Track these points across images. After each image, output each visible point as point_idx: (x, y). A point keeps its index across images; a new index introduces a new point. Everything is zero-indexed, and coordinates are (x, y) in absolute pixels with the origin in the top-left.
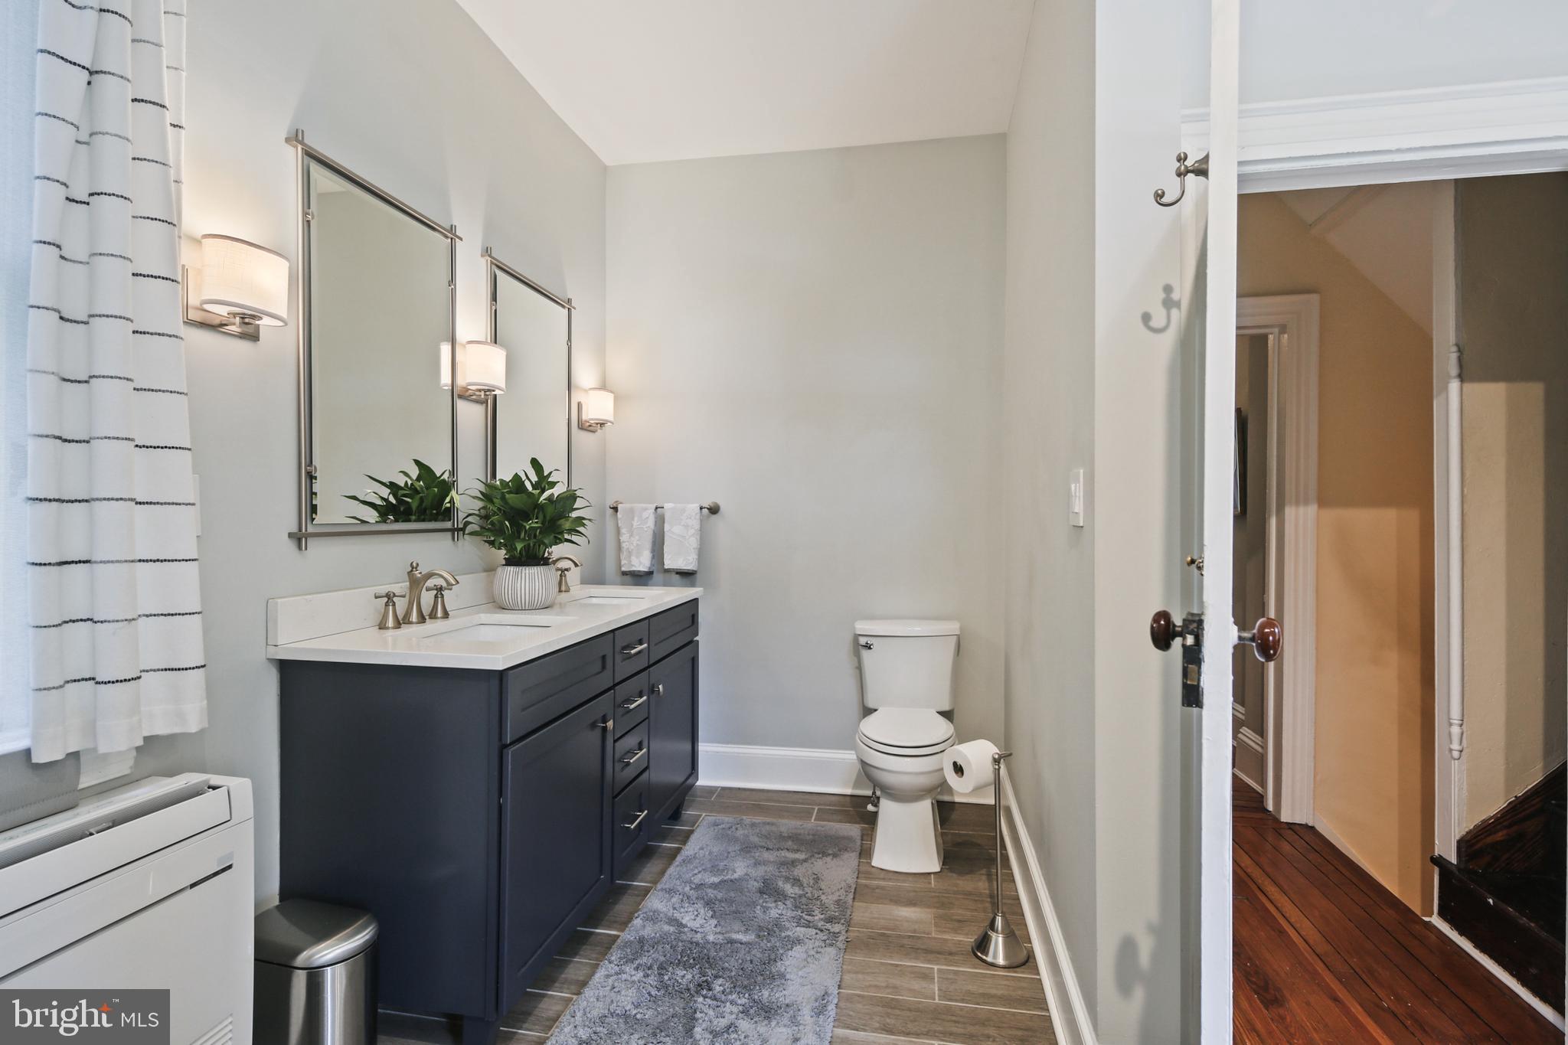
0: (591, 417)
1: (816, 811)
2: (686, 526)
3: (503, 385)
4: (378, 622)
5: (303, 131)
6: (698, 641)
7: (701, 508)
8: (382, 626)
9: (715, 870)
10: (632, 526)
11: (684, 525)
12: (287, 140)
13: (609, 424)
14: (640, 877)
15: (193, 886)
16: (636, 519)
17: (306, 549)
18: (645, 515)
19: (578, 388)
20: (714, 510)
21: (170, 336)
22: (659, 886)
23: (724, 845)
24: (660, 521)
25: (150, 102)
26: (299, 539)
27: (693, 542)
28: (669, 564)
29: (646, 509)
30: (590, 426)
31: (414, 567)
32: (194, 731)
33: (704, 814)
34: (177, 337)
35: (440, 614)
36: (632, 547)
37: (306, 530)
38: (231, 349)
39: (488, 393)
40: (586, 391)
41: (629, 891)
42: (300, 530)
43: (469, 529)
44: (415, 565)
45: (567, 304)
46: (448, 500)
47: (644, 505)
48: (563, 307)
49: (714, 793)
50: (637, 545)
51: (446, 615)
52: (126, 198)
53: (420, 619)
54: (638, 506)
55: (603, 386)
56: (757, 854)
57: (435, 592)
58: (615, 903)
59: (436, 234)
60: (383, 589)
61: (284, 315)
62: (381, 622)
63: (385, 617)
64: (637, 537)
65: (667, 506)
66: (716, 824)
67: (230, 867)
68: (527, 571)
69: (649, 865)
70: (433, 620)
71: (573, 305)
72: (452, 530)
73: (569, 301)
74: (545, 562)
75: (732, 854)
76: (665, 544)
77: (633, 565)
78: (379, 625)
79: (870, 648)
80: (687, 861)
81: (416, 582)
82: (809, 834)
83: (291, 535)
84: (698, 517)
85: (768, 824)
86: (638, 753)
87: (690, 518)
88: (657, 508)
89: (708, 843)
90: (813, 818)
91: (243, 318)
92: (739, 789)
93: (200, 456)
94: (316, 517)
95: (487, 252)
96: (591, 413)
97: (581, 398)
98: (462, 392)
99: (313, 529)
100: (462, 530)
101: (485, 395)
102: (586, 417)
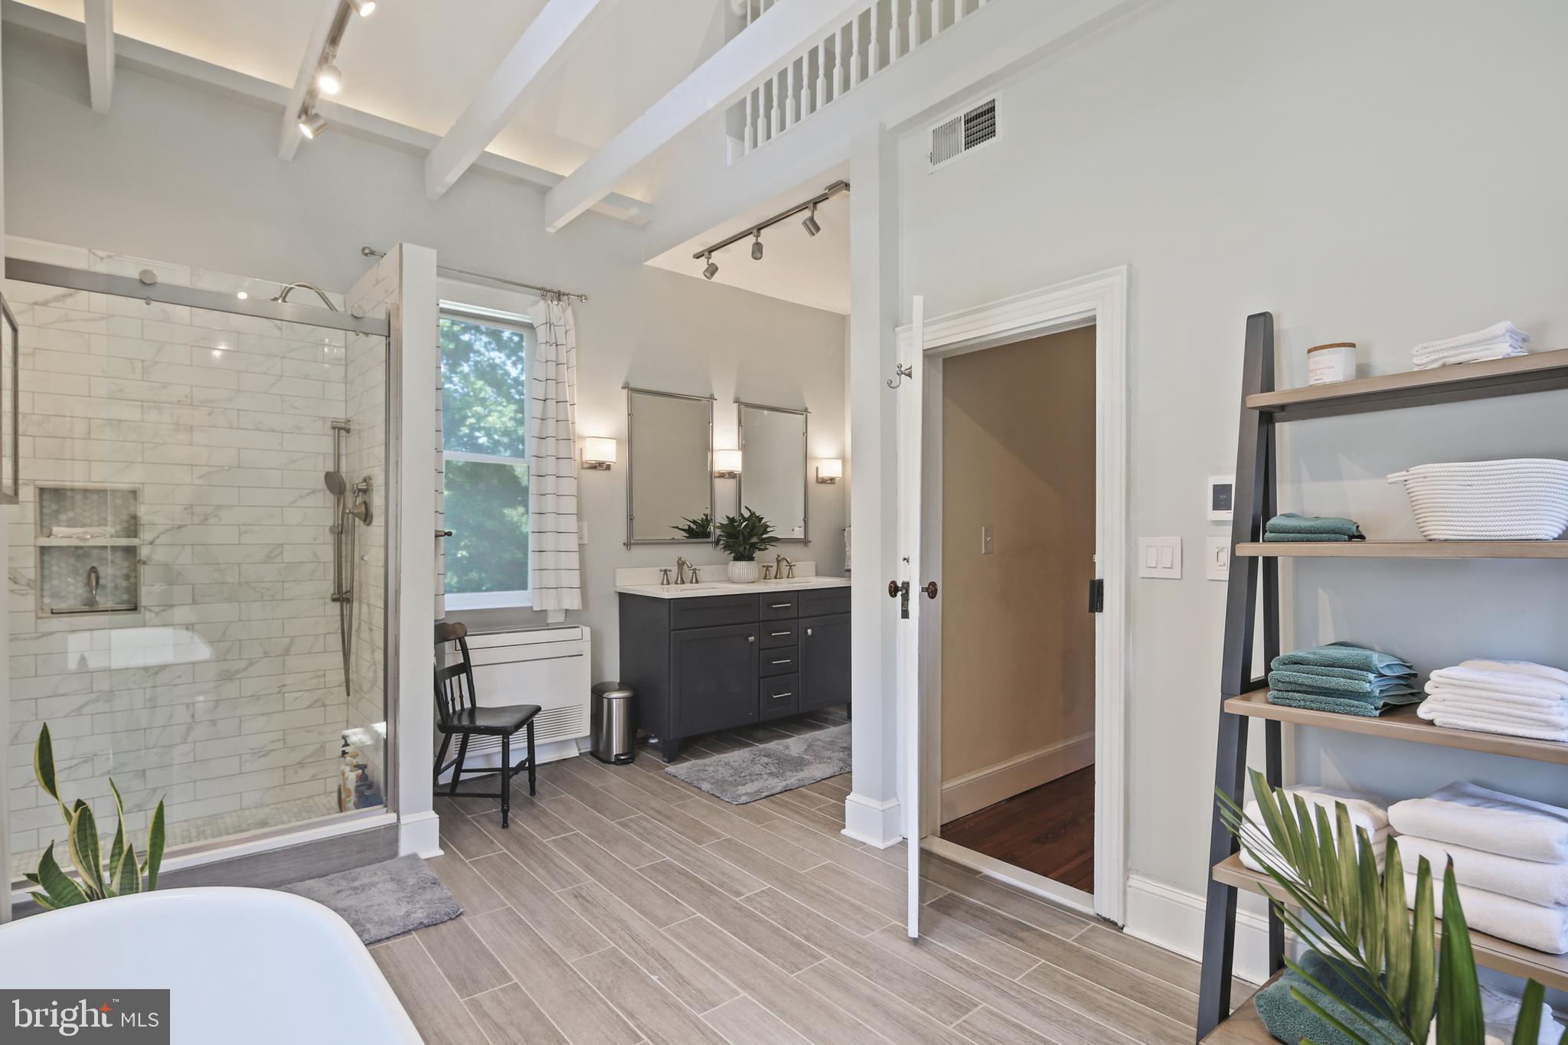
0: (824, 475)
3: (741, 468)
5: (627, 383)
8: (662, 584)
12: (623, 388)
13: (839, 479)
15: (570, 656)
17: (630, 549)
19: (816, 458)
21: (569, 476)
25: (562, 401)
26: (628, 545)
30: (825, 481)
31: (681, 559)
32: (576, 609)
34: (571, 475)
35: (694, 580)
37: (630, 542)
38: (600, 475)
39: (732, 473)
40: (820, 459)
42: (628, 542)
43: (720, 544)
45: (804, 413)
46: (709, 529)
48: (801, 414)
51: (697, 582)
53: (682, 581)
55: (838, 456)
57: (693, 571)
59: (703, 402)
60: (663, 568)
61: (614, 460)
63: (663, 581)
67: (581, 655)
68: (740, 563)
70: (691, 581)
71: (808, 411)
72: (712, 543)
73: (806, 410)
74: (751, 559)
78: (660, 581)
81: (681, 564)
83: (624, 544)
86: (783, 660)
91: (599, 464)
93: (580, 515)
94: (637, 537)
95: (737, 401)
96: (824, 473)
97: (818, 464)
98: (716, 475)
99: (632, 541)
100: (717, 543)
101: (732, 475)
102: (820, 476)
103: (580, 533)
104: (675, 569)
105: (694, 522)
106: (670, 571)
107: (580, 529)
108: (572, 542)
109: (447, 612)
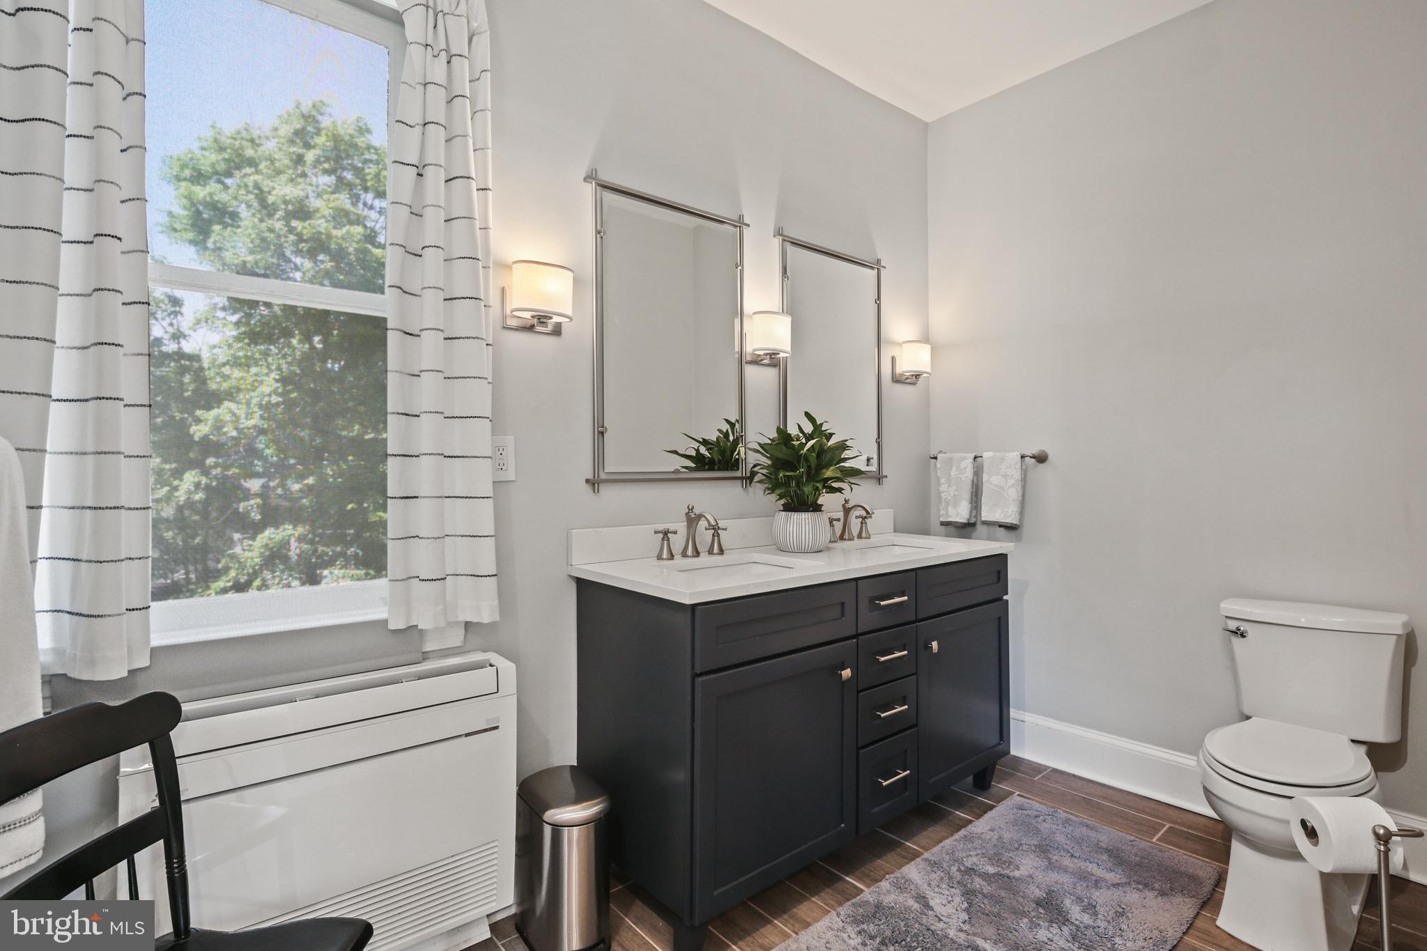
0: (905, 369)
1: (1165, 829)
2: (1006, 476)
3: (788, 348)
4: (656, 555)
5: (596, 170)
6: (1007, 601)
7: (1023, 457)
8: (659, 558)
9: (996, 859)
10: (950, 476)
11: (1002, 475)
12: (585, 180)
13: (925, 375)
14: (915, 839)
15: (467, 735)
16: (954, 468)
17: (598, 492)
18: (963, 465)
19: (892, 343)
20: (1041, 459)
21: (474, 338)
22: (926, 855)
23: (1020, 835)
24: (978, 472)
25: (461, 177)
26: (594, 484)
27: (1013, 494)
28: (986, 515)
29: (965, 458)
30: (907, 379)
31: (691, 509)
32: (485, 622)
33: (1018, 793)
34: (478, 338)
35: (716, 550)
36: (949, 498)
37: (598, 477)
38: (540, 343)
39: (773, 356)
40: (900, 344)
41: (898, 850)
42: (594, 477)
43: (757, 478)
44: (690, 507)
45: (876, 266)
46: (736, 453)
47: (962, 455)
48: (872, 268)
49: (1041, 773)
50: (955, 495)
51: (721, 552)
52: (437, 247)
53: (695, 553)
54: (955, 455)
55: (925, 339)
56: (1056, 857)
57: (713, 531)
58: (879, 857)
59: (726, 226)
60: (662, 527)
61: (570, 314)
62: (658, 554)
63: (661, 549)
64: (955, 488)
65: (986, 455)
66: (1021, 808)
67: (496, 728)
68: (795, 516)
69: (930, 829)
70: (711, 555)
71: (882, 264)
72: (741, 478)
73: (879, 261)
74: (817, 508)
75: (1025, 847)
76: (984, 494)
77: (950, 516)
78: (657, 556)
79: (1243, 635)
80: (968, 839)
81: (692, 519)
82: (1136, 855)
83: (587, 481)
84: (1019, 466)
85: (1087, 826)
86: (896, 708)
87: (1010, 467)
88: (975, 457)
89: (1001, 826)
90: (1156, 837)
91: (539, 319)
92: (1074, 775)
93: (497, 422)
94: (611, 467)
95: (779, 232)
96: (904, 367)
97: (896, 352)
98: (749, 358)
99: (603, 476)
100: (750, 479)
101: (773, 360)
102: (899, 370)
103: (497, 457)
104: (681, 527)
105: (705, 442)
106: (675, 533)
107: (499, 450)
108: (481, 478)
109: (155, 652)
